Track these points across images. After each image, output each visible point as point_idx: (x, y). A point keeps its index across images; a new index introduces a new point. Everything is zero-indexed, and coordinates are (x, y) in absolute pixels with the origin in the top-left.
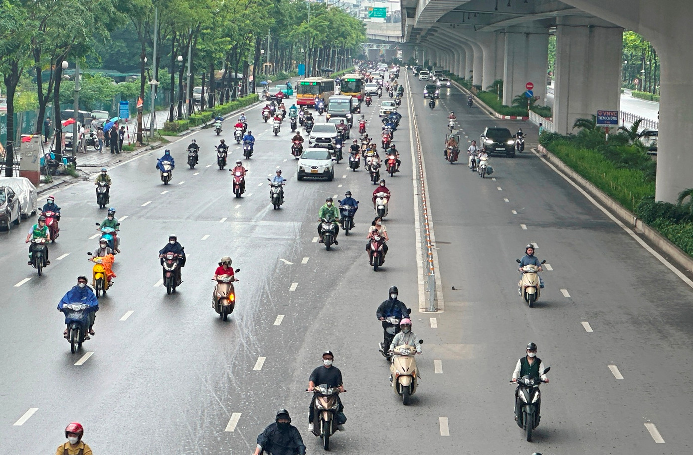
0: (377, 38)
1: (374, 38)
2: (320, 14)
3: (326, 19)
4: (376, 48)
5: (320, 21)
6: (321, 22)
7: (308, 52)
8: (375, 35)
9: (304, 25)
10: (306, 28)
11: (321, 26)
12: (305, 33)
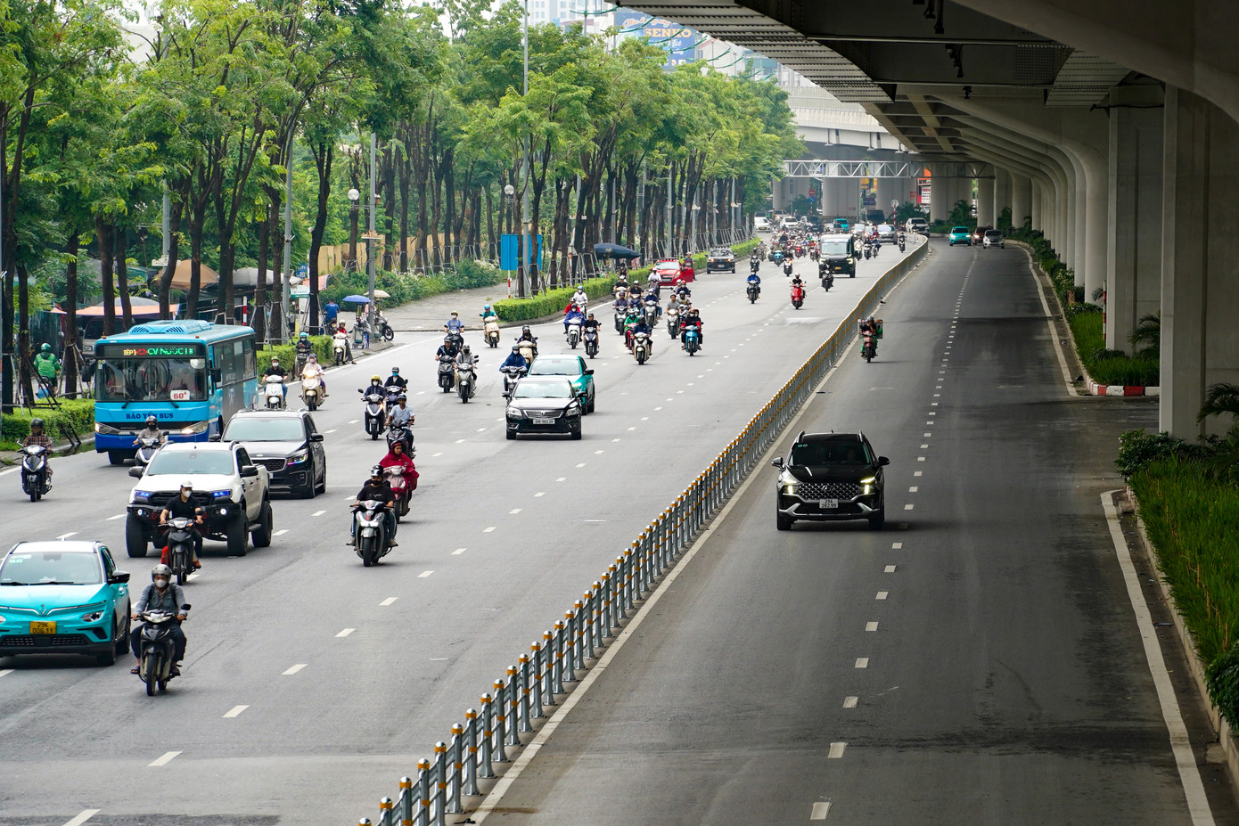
0: (845, 140)
1: (834, 141)
2: (562, 63)
3: (580, 79)
4: (835, 175)
5: (561, 86)
6: (567, 90)
7: (529, 196)
8: (837, 132)
9: (508, 101)
10: (515, 111)
11: (567, 103)
12: (513, 128)
